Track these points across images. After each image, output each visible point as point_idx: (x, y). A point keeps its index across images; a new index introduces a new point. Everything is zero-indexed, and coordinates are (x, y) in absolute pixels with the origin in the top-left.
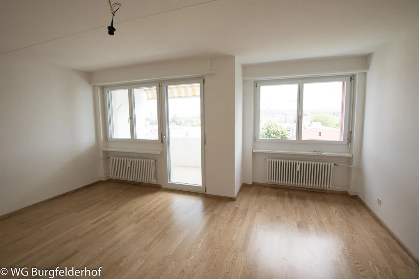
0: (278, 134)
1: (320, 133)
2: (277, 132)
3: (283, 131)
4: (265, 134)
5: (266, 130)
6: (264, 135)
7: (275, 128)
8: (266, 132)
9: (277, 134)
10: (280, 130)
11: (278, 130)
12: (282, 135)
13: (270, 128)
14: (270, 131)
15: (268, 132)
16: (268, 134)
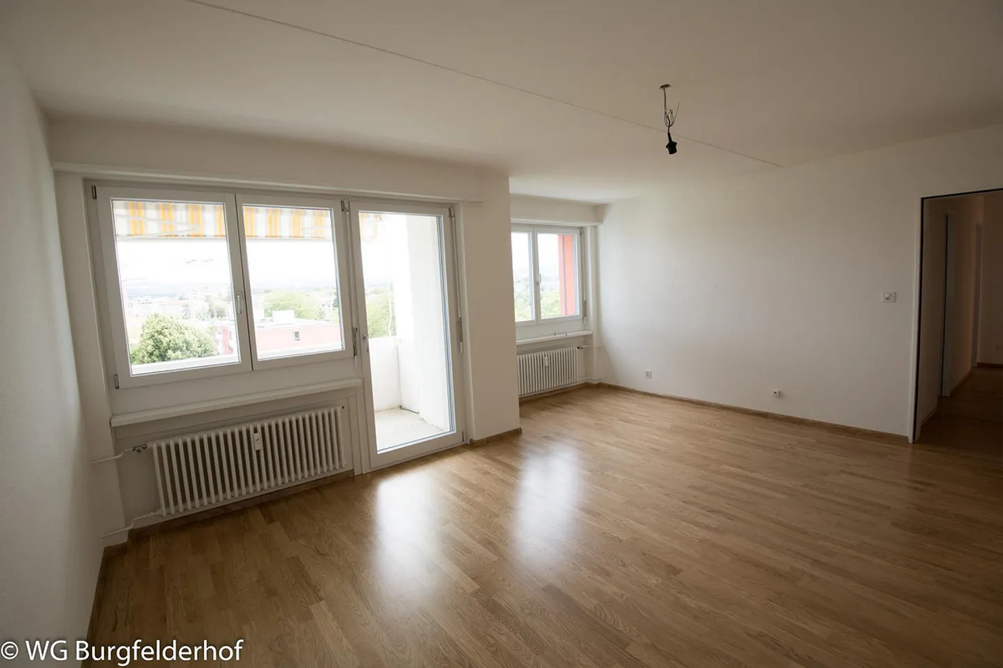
0: (187, 349)
1: (297, 334)
2: (184, 344)
3: (202, 338)
4: (146, 355)
5: (151, 342)
6: (143, 357)
7: (176, 335)
8: (150, 349)
9: (185, 348)
10: (189, 337)
11: (188, 339)
12: (199, 350)
13: (161, 337)
14: (165, 344)
15: (157, 347)
16: (157, 352)
